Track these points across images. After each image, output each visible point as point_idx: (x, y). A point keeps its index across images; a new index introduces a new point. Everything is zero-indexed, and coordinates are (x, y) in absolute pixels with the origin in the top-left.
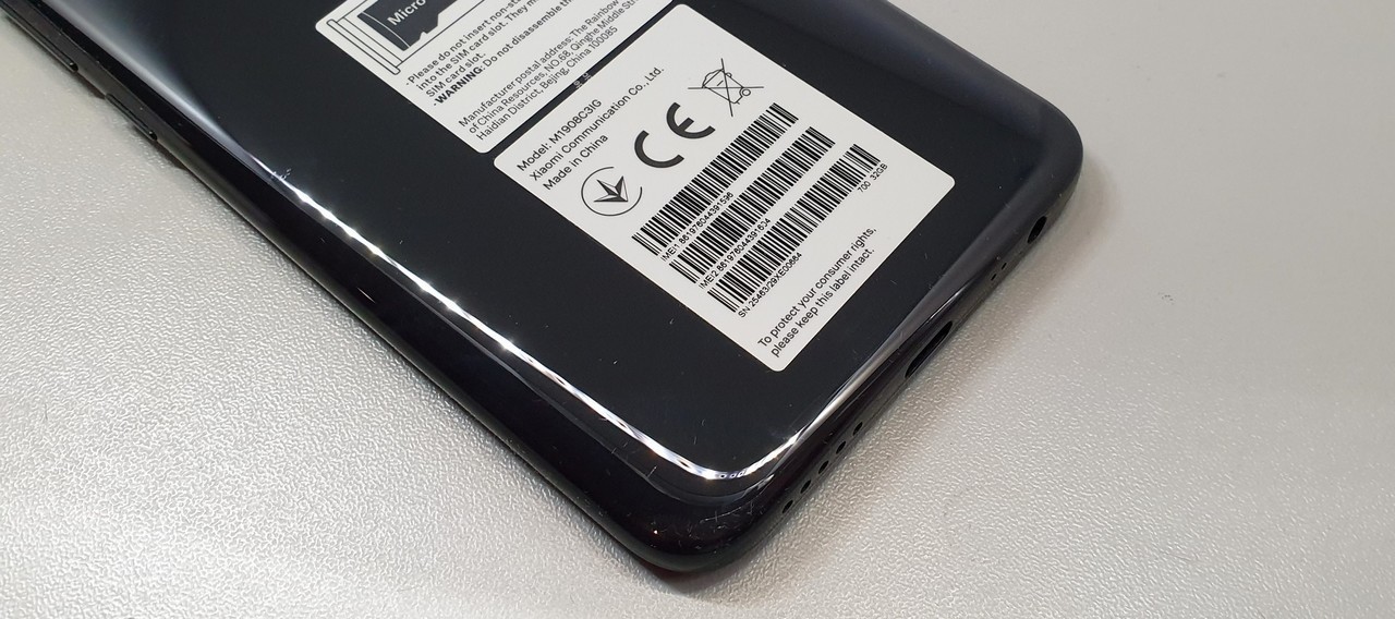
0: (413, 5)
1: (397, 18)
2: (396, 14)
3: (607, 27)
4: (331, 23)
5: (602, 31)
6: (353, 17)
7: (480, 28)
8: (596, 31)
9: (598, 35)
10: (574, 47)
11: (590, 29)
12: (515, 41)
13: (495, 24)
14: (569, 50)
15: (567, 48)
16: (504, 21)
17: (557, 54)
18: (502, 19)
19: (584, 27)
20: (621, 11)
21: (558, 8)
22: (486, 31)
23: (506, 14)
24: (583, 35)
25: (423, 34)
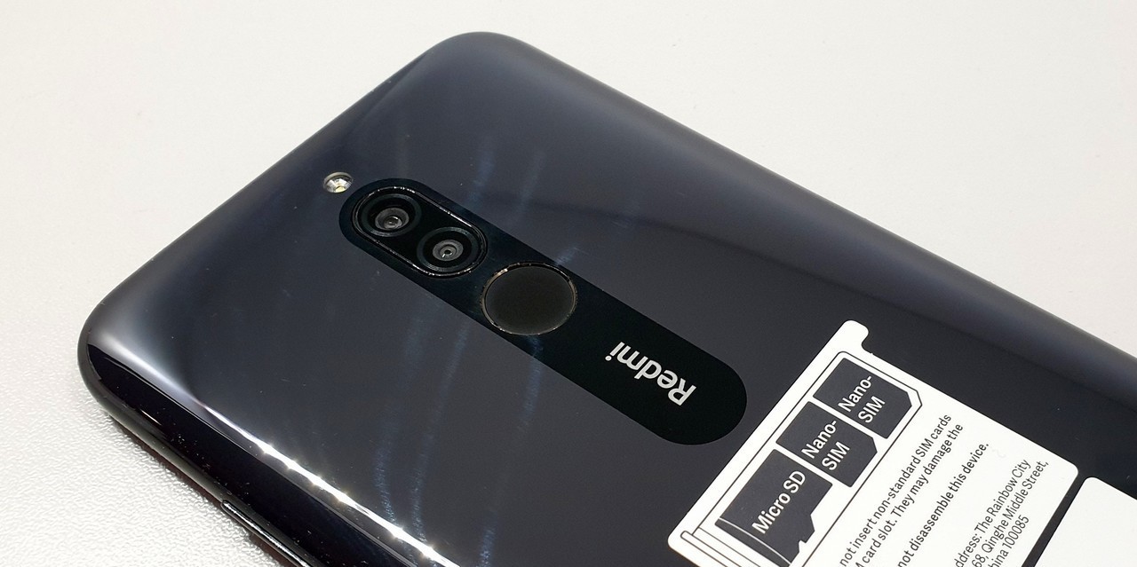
0: (776, 504)
1: (763, 524)
2: (760, 518)
3: (1015, 518)
4: (685, 535)
5: (1012, 522)
6: (710, 525)
7: (866, 530)
8: (1004, 524)
9: (1009, 529)
10: (986, 548)
11: (998, 519)
12: (915, 545)
13: (881, 524)
14: (983, 554)
15: (978, 550)
16: (893, 518)
17: (970, 560)
18: (887, 516)
19: (988, 520)
20: (1024, 493)
21: (949, 496)
22: (874, 534)
23: (889, 510)
24: (990, 531)
25: (801, 543)
